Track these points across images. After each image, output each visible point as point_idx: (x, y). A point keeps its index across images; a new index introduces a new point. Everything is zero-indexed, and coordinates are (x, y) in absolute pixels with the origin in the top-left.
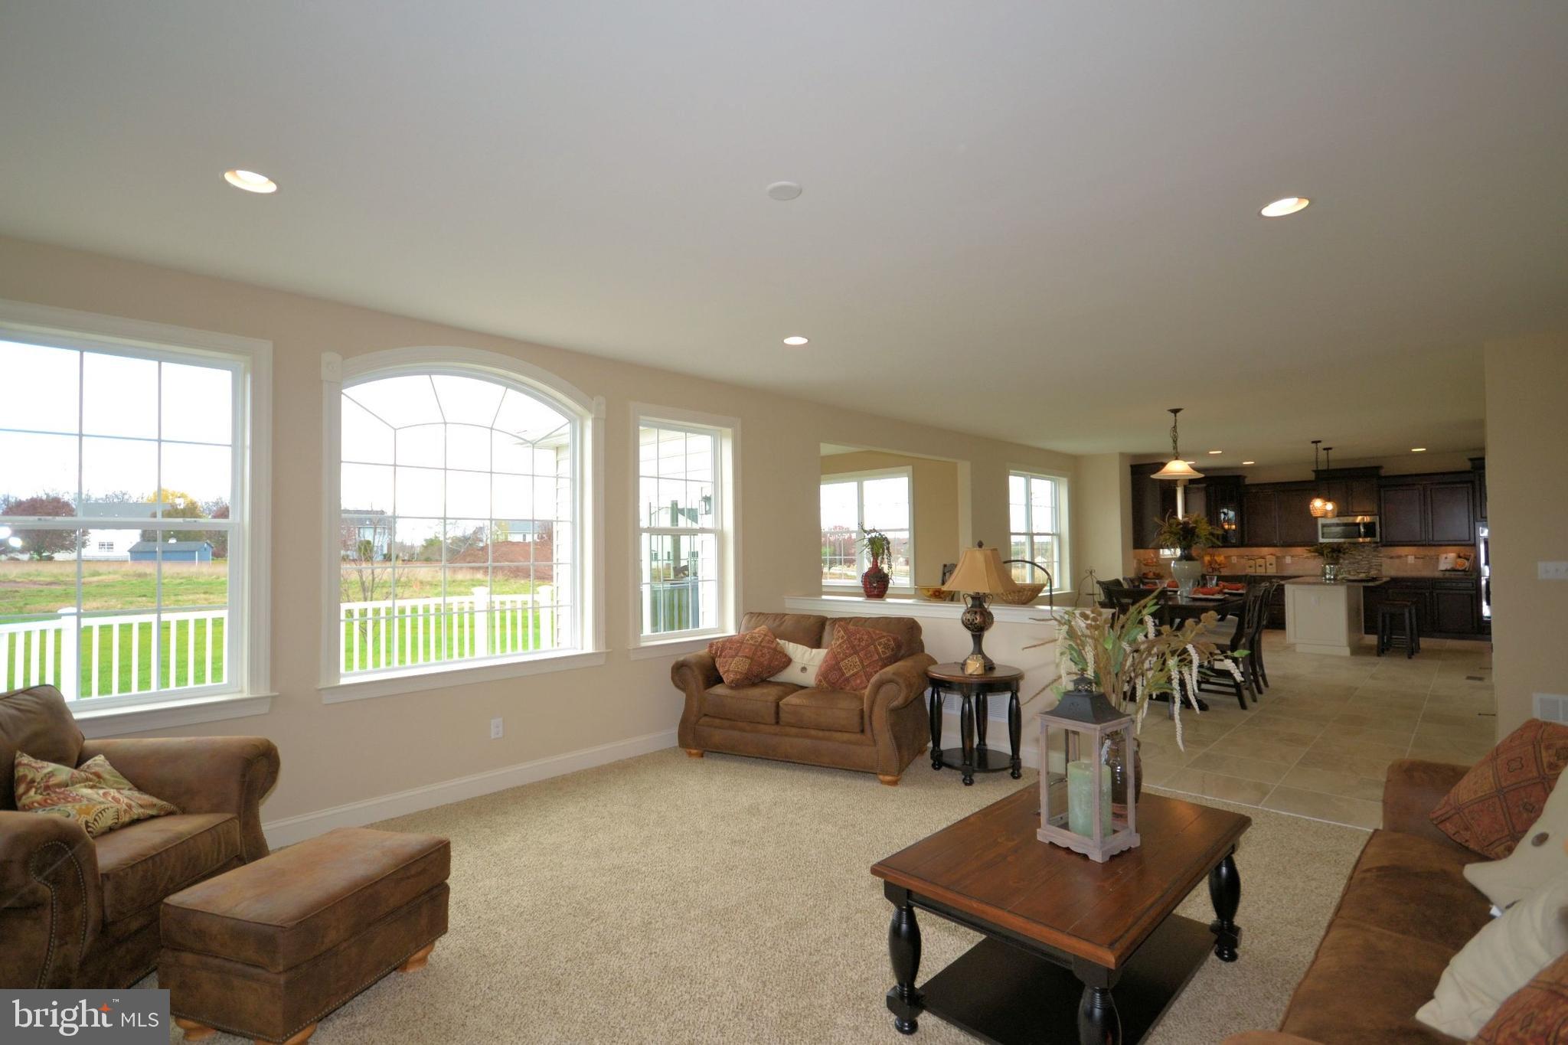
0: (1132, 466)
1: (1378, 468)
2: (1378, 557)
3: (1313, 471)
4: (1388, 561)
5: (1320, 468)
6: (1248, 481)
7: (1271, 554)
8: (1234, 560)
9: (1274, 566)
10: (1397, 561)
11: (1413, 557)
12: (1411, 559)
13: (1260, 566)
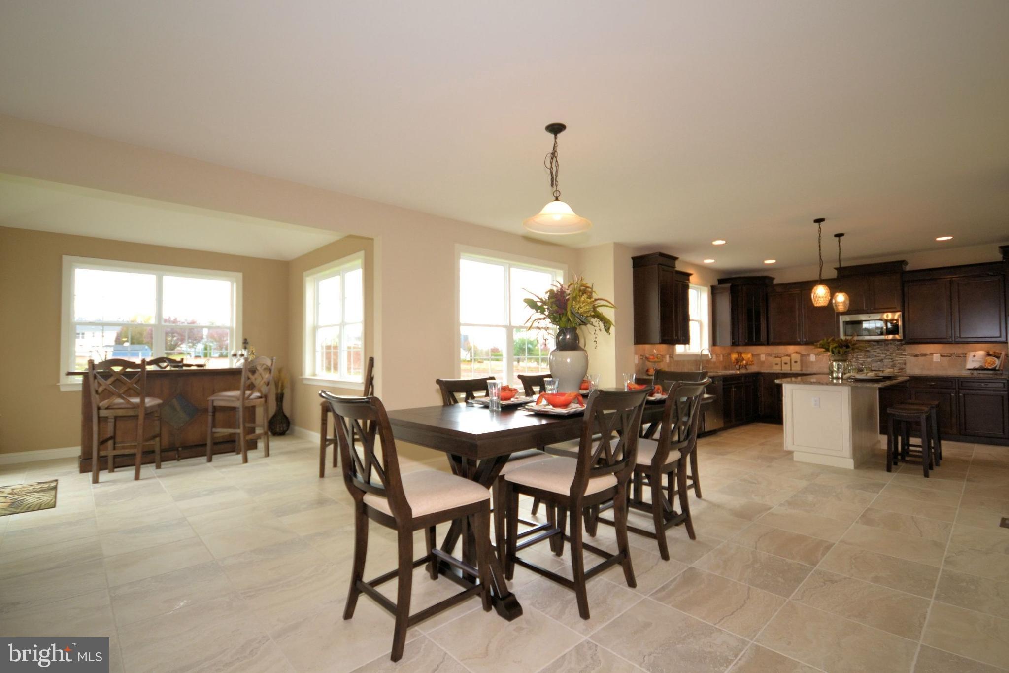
0: (633, 259)
1: (903, 263)
2: (902, 355)
3: (836, 269)
4: (914, 359)
5: (843, 265)
6: (775, 282)
7: (797, 353)
8: (763, 357)
9: (799, 363)
10: (921, 359)
11: (939, 355)
12: (936, 358)
13: (786, 364)
